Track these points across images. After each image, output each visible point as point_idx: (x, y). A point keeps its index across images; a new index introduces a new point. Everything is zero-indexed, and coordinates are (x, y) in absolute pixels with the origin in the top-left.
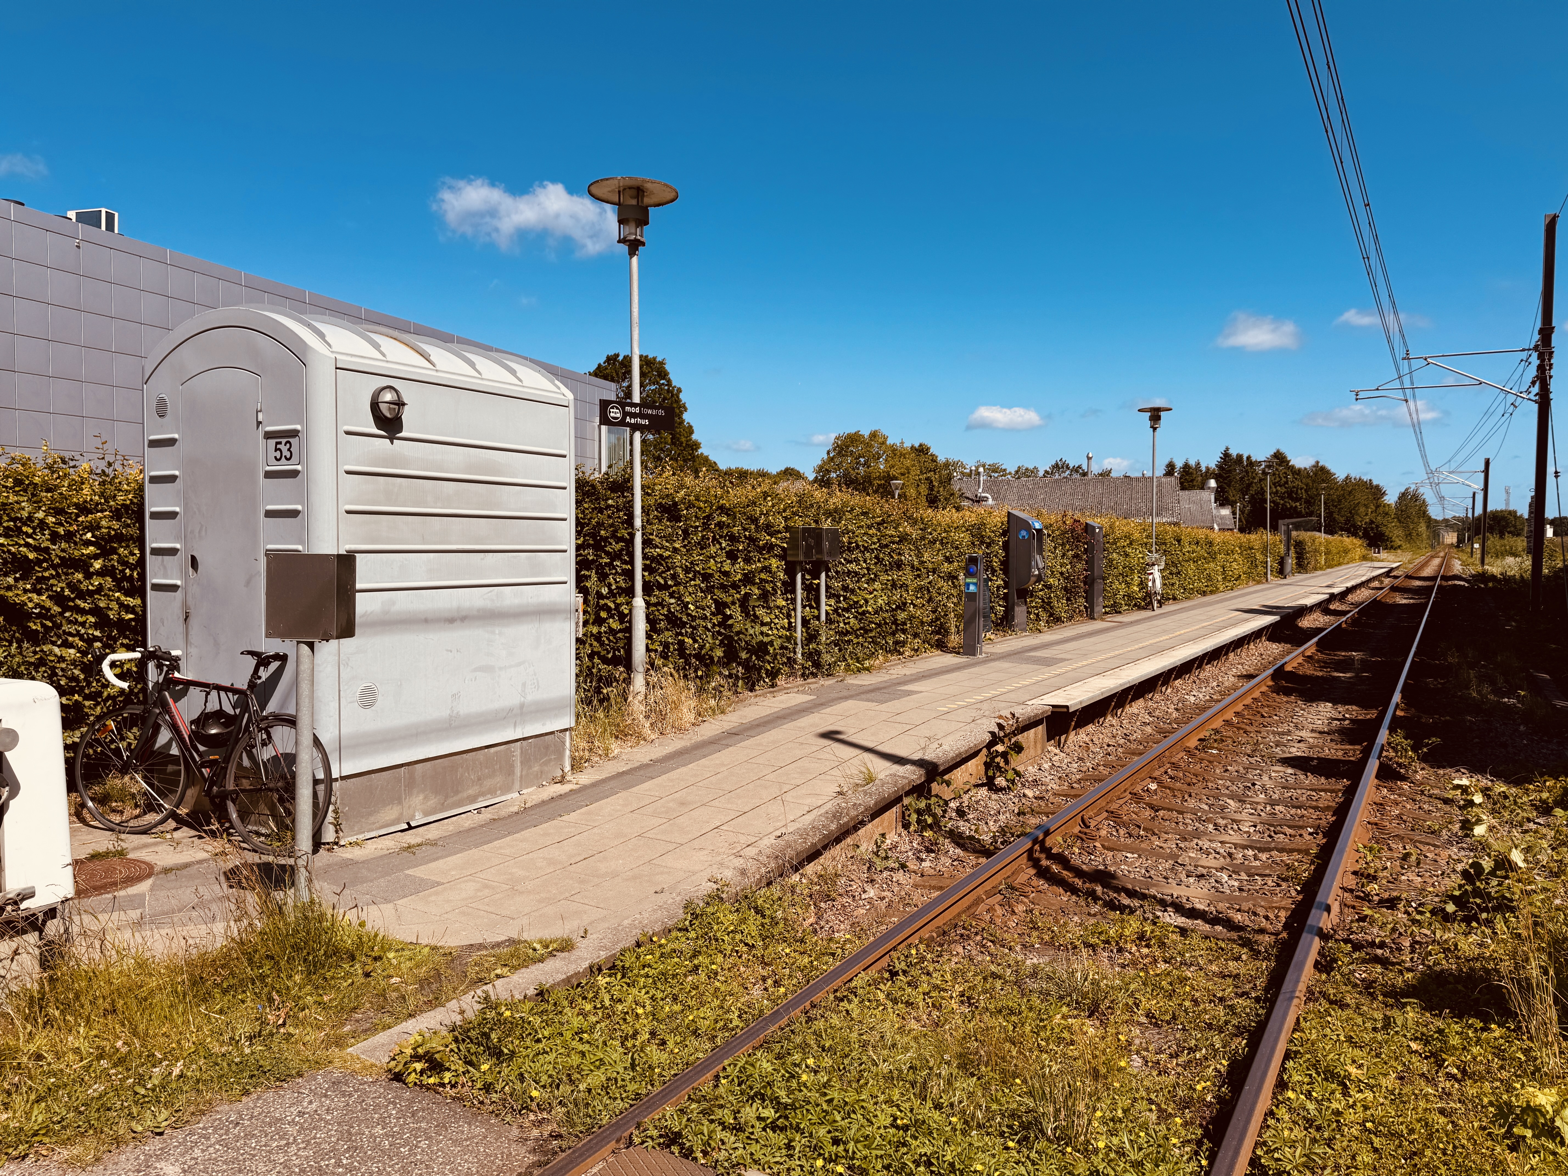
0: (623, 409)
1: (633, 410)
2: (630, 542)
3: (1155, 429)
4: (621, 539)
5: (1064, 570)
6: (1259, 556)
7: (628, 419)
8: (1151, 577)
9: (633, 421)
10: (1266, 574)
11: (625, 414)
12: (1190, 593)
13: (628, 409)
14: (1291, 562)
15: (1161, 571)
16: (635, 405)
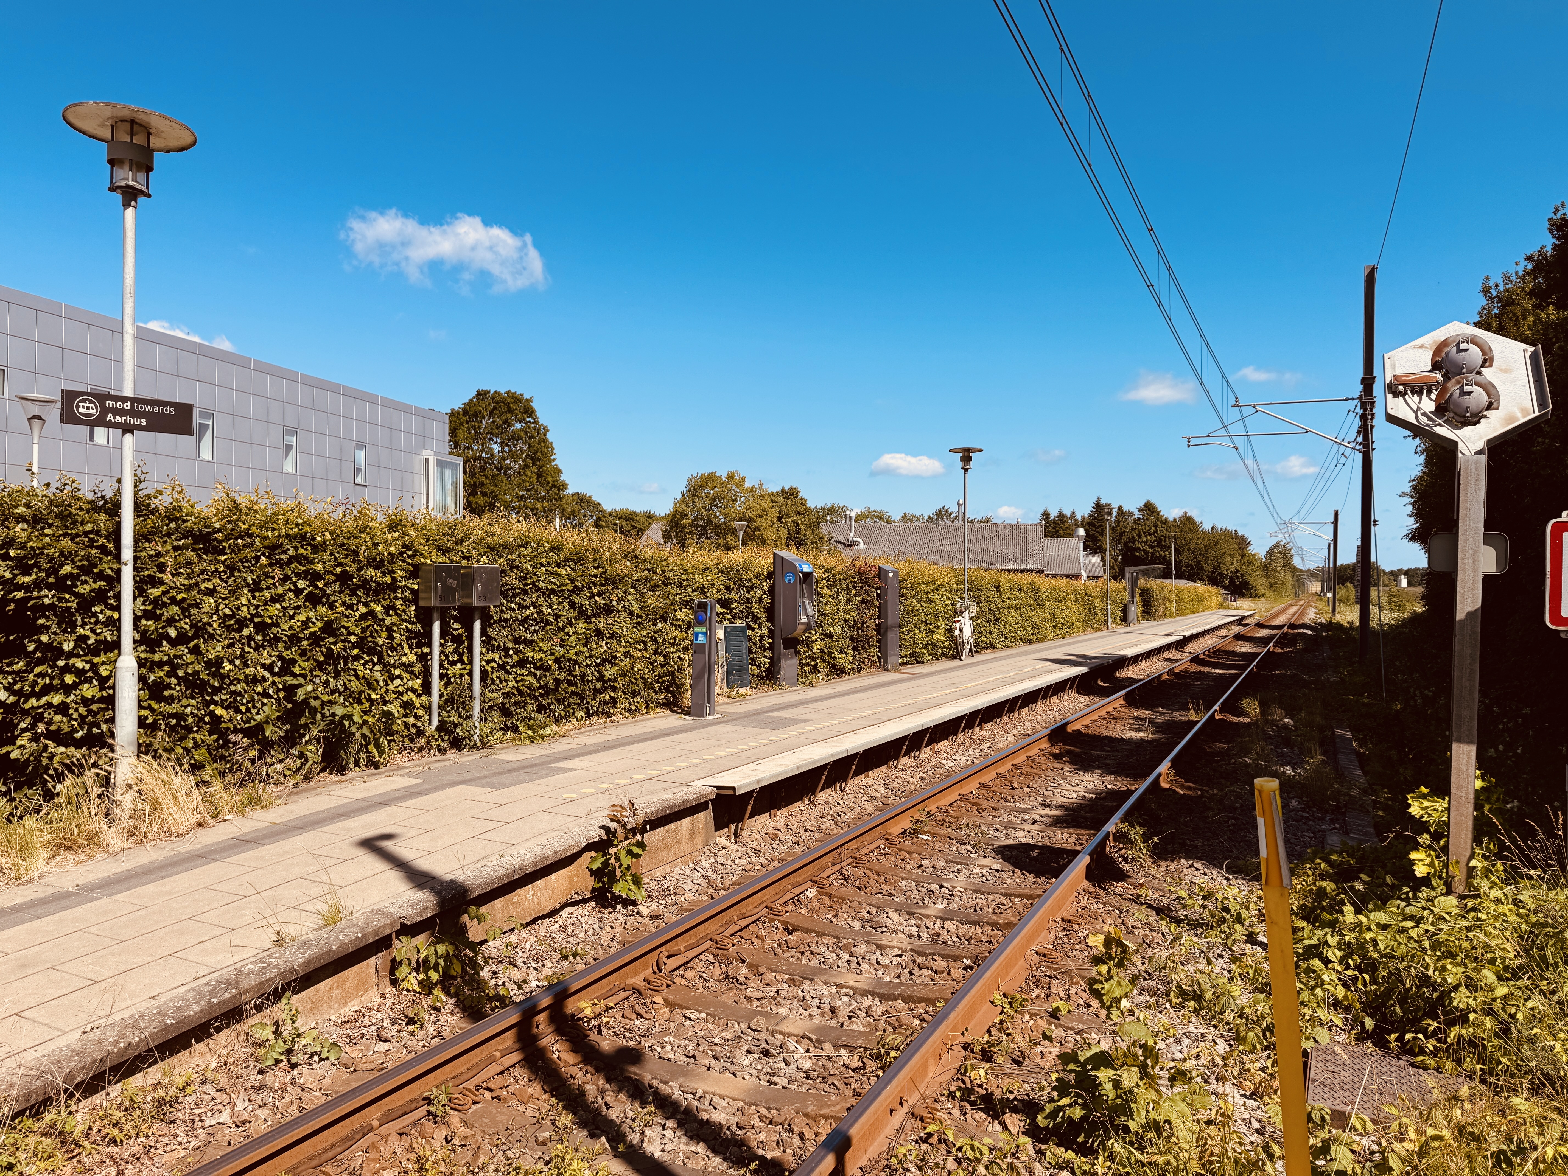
0: (103, 405)
1: (120, 405)
2: (115, 579)
3: (966, 470)
4: (101, 576)
5: (847, 617)
6: (1099, 604)
7: (110, 417)
8: (957, 625)
9: (118, 419)
10: (1106, 622)
11: (105, 411)
12: (1010, 641)
13: (109, 403)
14: (1135, 610)
15: (973, 619)
16: (124, 399)
